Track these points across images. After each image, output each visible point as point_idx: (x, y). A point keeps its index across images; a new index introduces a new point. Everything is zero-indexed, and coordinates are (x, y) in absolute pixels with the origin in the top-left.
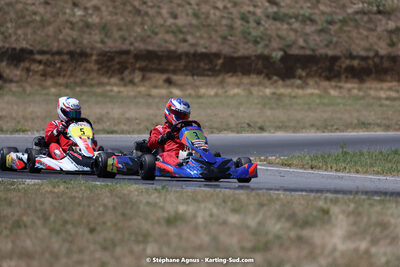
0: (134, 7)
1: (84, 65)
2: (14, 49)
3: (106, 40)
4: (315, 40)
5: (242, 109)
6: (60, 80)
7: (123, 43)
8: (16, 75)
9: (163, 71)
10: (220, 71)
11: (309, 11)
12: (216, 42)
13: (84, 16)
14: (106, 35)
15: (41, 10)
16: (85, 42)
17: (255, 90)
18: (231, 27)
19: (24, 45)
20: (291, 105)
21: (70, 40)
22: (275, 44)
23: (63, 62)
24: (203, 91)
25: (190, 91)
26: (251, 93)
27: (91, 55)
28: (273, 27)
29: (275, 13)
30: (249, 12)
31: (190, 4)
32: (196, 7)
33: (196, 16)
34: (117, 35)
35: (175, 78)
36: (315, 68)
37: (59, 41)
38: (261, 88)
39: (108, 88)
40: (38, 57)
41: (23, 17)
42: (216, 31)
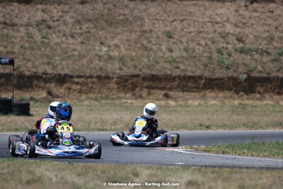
0: (143, 45)
1: (108, 85)
2: (60, 75)
3: (123, 68)
4: (269, 66)
5: (215, 115)
6: (91, 95)
7: (135, 70)
8: (61, 93)
9: (162, 89)
10: (203, 88)
11: (266, 46)
12: (199, 68)
13: (108, 51)
14: (123, 65)
15: (79, 48)
16: (108, 69)
17: (227, 102)
18: (210, 58)
19: (67, 72)
20: (252, 112)
21: (98, 68)
22: (241, 70)
23: (93, 83)
24: (190, 102)
25: (181, 103)
26: (224, 104)
27: (113, 78)
28: (240, 58)
29: (242, 48)
30: (223, 47)
31: (181, 42)
32: (185, 44)
33: (186, 50)
34: (130, 64)
35: (171, 93)
36: (269, 86)
37: (91, 69)
38: (232, 100)
39: (124, 101)
40: (76, 80)
41: (66, 53)
42: (200, 61)
